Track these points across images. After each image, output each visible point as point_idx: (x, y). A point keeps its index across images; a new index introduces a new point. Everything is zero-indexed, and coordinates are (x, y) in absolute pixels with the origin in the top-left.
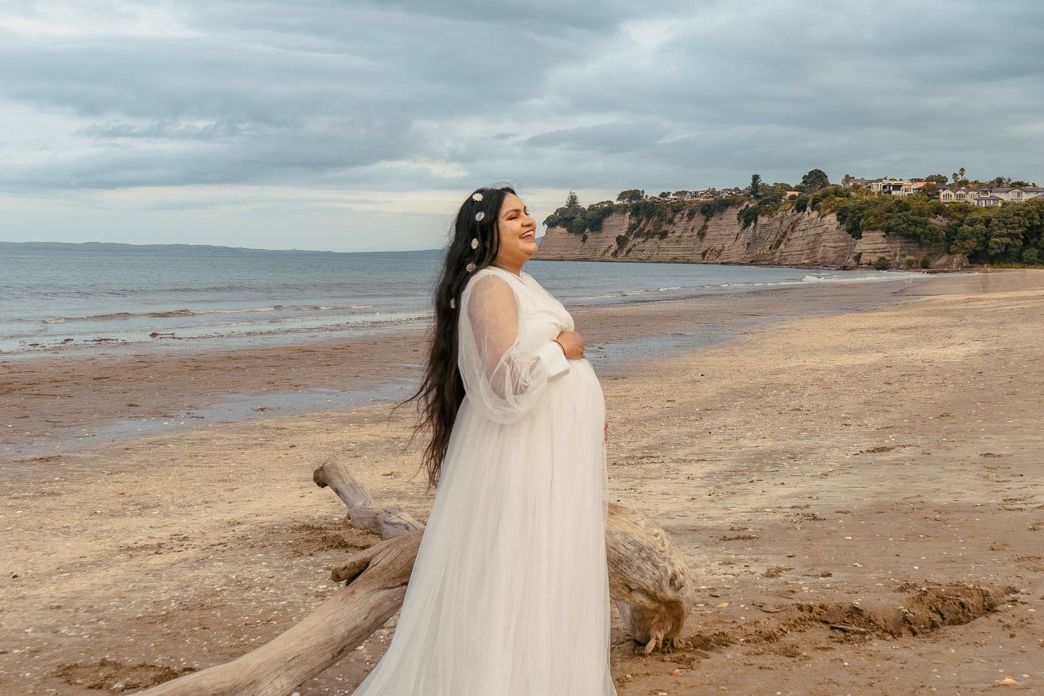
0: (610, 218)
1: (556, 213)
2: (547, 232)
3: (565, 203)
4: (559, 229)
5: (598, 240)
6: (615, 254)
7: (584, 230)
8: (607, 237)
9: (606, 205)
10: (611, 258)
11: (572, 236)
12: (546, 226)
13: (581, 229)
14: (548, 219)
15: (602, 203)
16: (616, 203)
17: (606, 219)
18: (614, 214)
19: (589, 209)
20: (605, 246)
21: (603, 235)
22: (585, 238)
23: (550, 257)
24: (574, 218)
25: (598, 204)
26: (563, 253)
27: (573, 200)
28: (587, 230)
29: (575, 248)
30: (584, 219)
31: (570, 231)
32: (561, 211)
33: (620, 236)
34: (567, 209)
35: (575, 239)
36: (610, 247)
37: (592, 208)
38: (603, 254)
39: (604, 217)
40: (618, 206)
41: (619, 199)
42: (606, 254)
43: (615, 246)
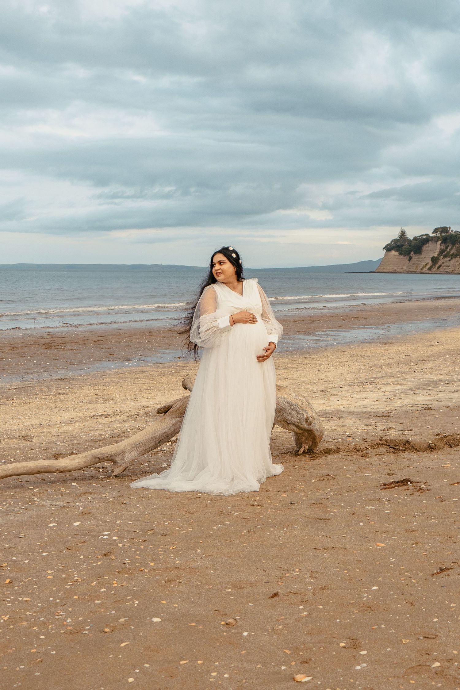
0: (427, 245)
1: (391, 242)
2: (385, 255)
3: (398, 236)
4: (393, 253)
5: (419, 260)
6: (430, 269)
7: (410, 253)
8: (425, 258)
9: (425, 237)
10: (428, 272)
11: (402, 257)
12: (385, 251)
13: (408, 252)
14: (386, 246)
15: (422, 235)
16: (431, 235)
17: (425, 246)
18: (430, 243)
19: (413, 240)
20: (424, 264)
21: (422, 256)
22: (410, 259)
23: (387, 271)
24: (403, 245)
25: (419, 236)
26: (396, 268)
27: (403, 233)
28: (412, 253)
29: (404, 265)
30: (410, 246)
31: (401, 254)
32: (395, 241)
33: (434, 257)
34: (399, 240)
35: (404, 259)
36: (427, 264)
37: (415, 239)
38: (422, 269)
39: (424, 244)
40: (433, 238)
41: (433, 233)
42: (425, 269)
43: (430, 263)
